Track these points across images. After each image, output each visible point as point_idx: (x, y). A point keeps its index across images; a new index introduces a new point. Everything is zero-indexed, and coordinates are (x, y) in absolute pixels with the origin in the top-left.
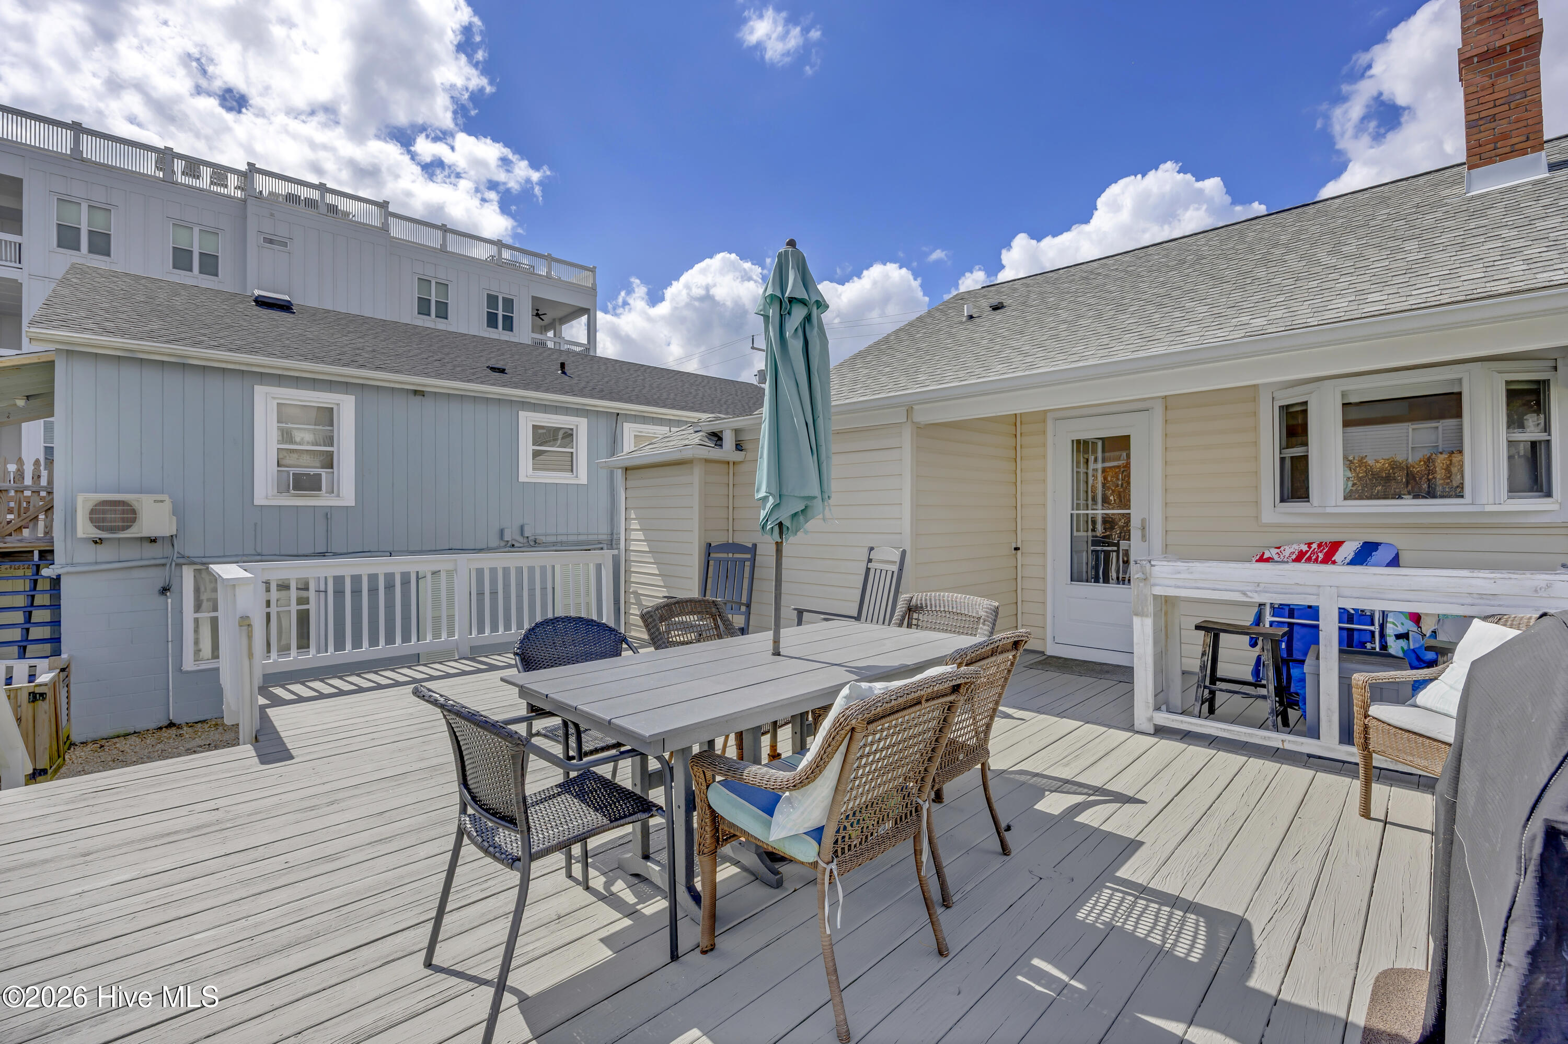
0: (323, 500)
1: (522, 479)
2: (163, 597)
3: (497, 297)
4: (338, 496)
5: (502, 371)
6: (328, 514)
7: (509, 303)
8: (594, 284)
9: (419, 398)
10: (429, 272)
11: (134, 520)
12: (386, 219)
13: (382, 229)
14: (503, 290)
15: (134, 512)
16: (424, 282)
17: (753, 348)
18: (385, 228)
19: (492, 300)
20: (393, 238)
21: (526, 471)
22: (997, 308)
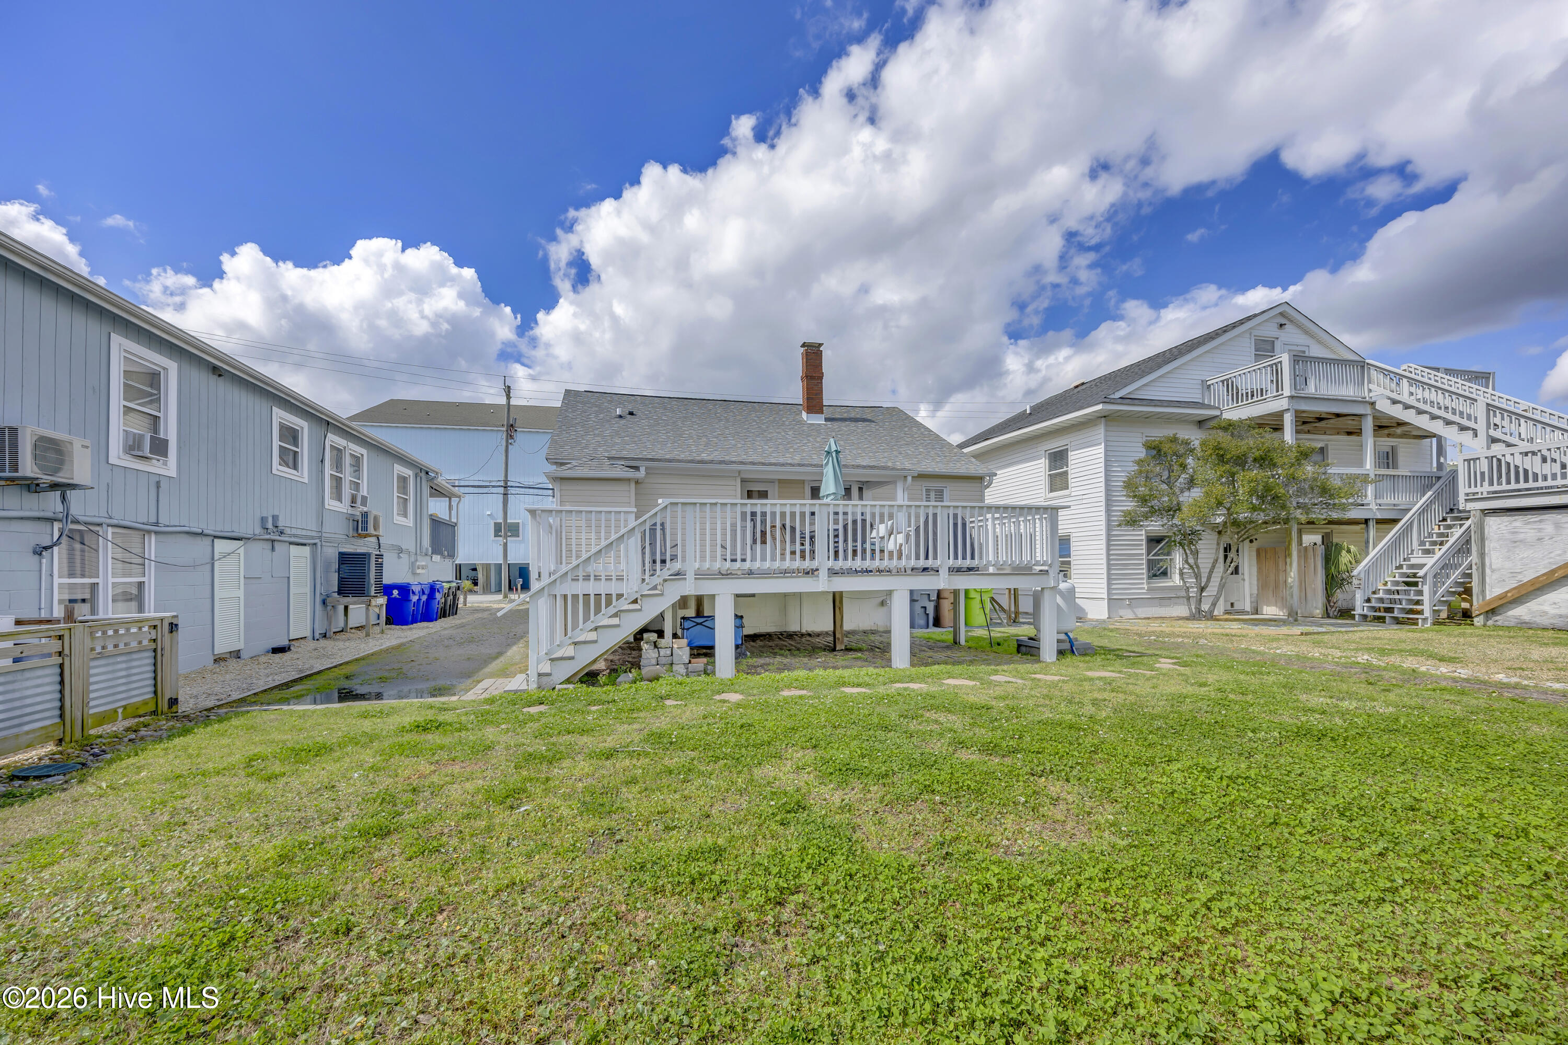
0: (155, 467)
1: (274, 472)
2: (37, 557)
4: (165, 464)
6: (158, 483)
9: (216, 376)
11: (62, 463)
15: (61, 451)
21: (276, 466)
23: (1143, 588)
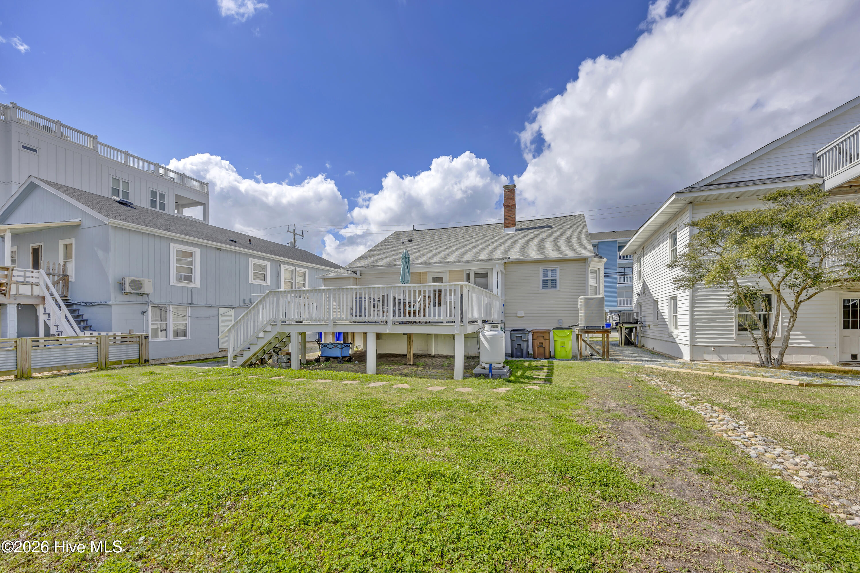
0: (190, 285)
1: (250, 282)
2: (142, 315)
3: (156, 192)
4: (195, 283)
5: (235, 242)
6: (191, 290)
7: (162, 196)
8: (208, 192)
9: (219, 251)
10: (118, 176)
11: (141, 287)
12: (96, 145)
13: (94, 150)
14: (160, 190)
15: (141, 284)
16: (116, 180)
17: (288, 231)
18: (95, 150)
19: (154, 194)
20: (100, 155)
21: (251, 280)
22: (410, 241)
23: (732, 338)
